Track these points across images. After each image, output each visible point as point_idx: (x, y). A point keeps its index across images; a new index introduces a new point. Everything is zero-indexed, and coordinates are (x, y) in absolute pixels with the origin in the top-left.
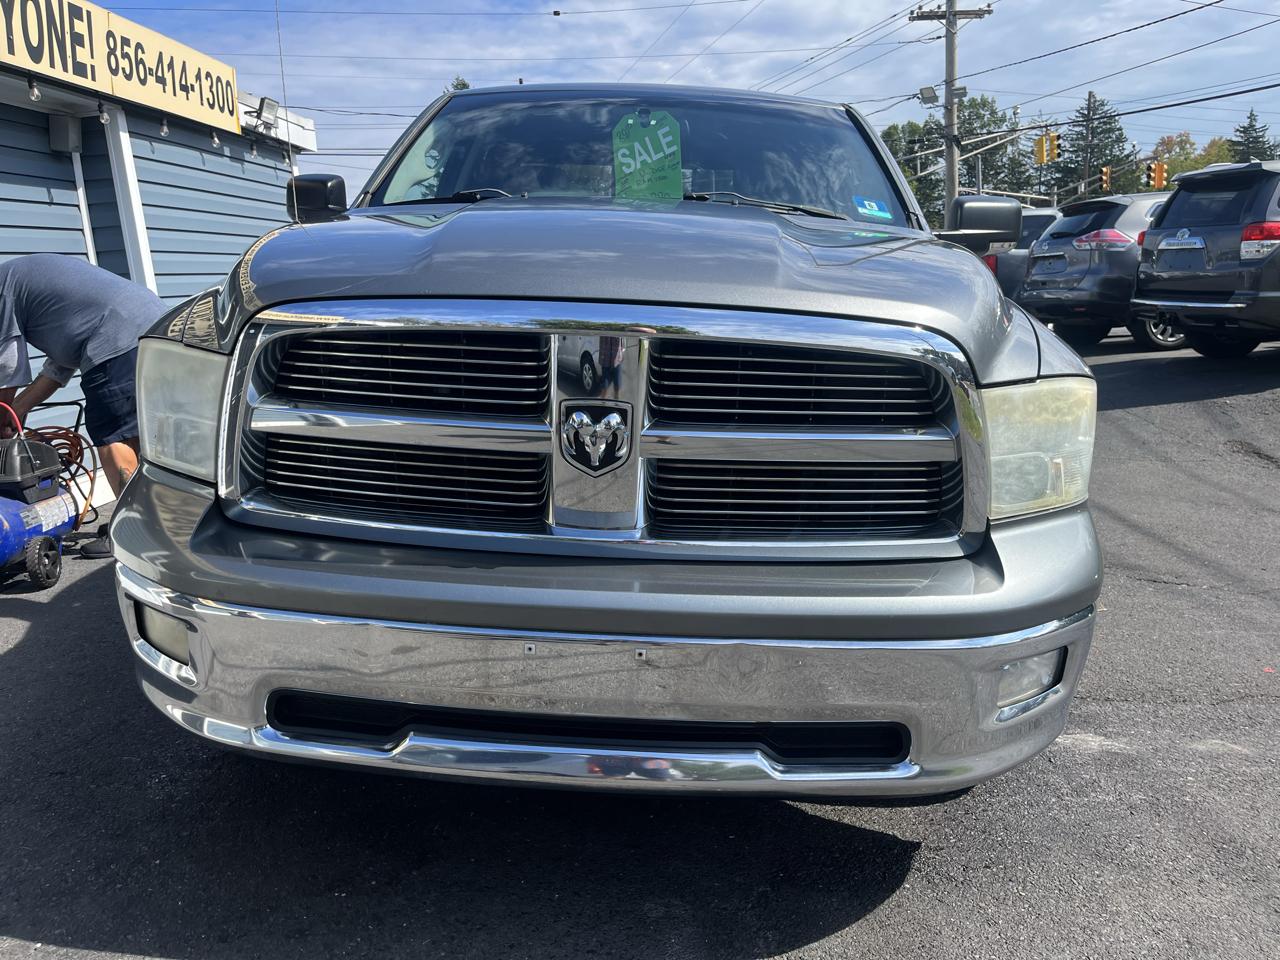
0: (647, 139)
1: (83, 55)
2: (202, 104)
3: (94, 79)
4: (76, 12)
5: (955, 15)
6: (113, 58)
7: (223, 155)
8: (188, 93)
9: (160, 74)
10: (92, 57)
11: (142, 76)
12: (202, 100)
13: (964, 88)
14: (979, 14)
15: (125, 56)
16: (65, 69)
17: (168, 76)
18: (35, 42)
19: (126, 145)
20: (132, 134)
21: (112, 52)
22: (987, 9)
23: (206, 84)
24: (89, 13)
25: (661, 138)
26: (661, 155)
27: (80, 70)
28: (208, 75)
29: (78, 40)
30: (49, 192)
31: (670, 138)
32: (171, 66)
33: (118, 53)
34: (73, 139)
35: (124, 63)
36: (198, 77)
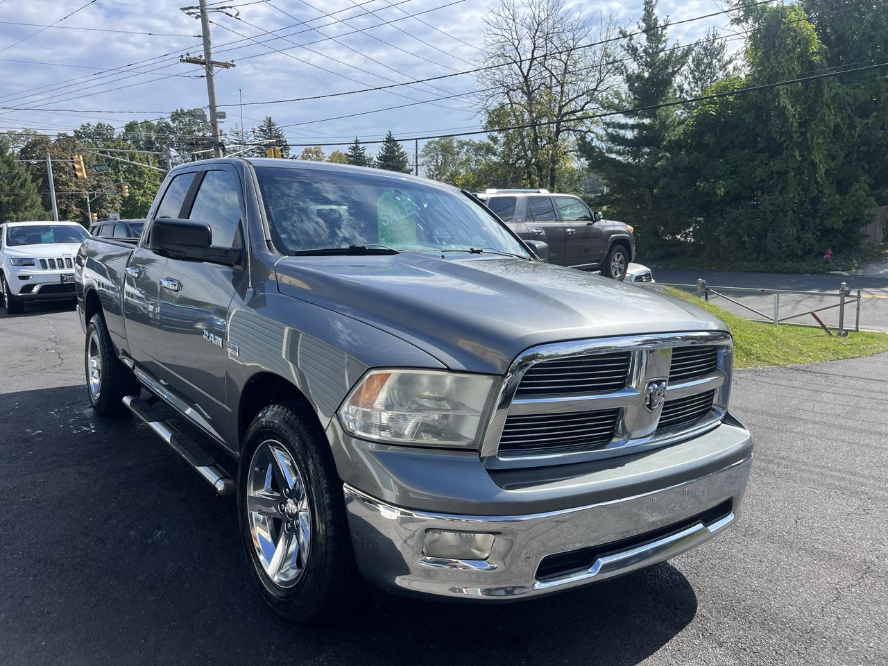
5: (212, 64)
13: (224, 113)
14: (227, 66)
22: (231, 63)
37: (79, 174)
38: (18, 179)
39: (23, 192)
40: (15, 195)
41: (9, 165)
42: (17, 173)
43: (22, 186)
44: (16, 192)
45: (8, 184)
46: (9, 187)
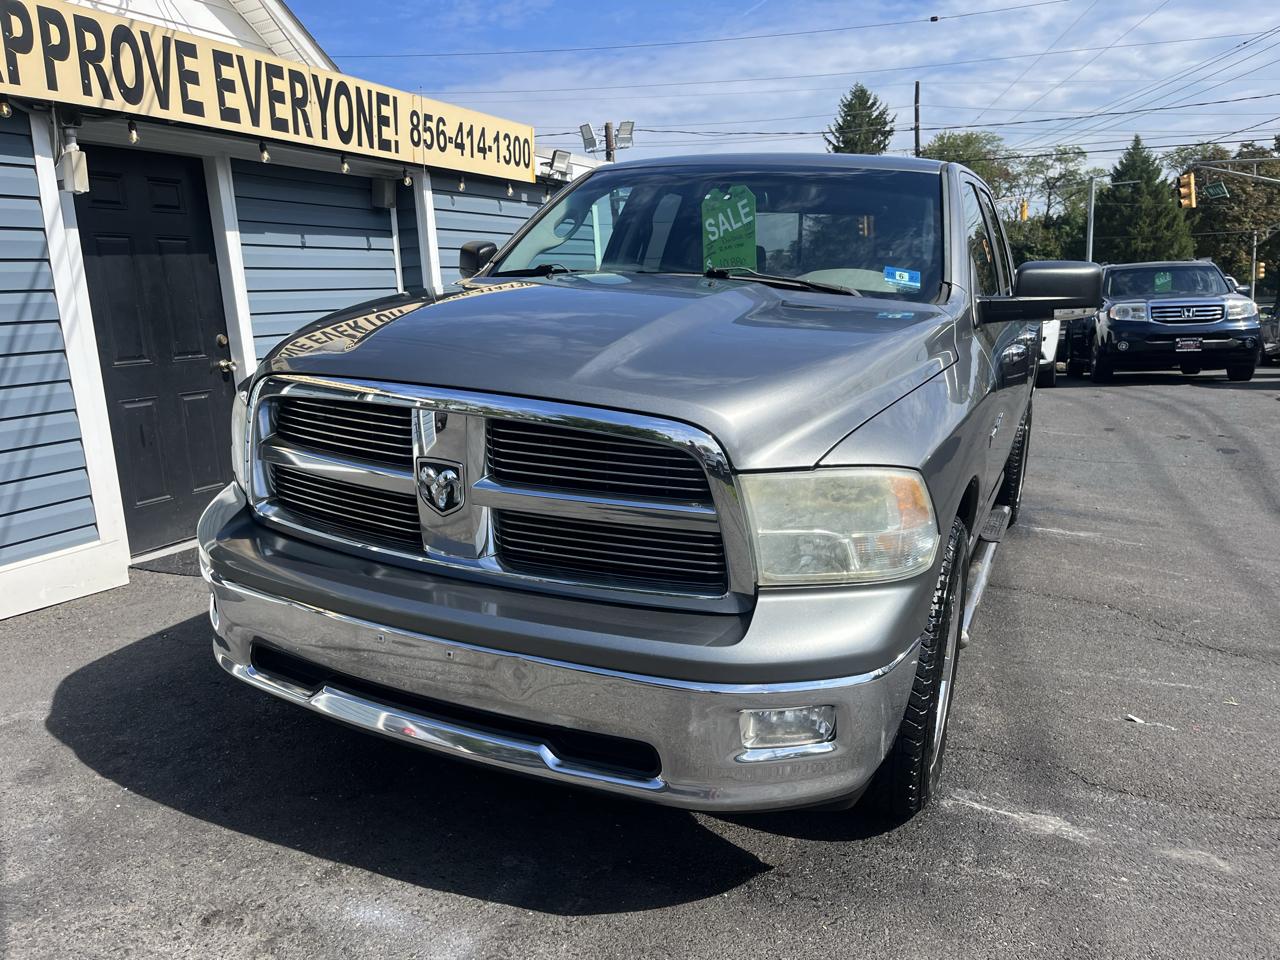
0: (729, 210)
1: (388, 133)
2: (498, 161)
3: (397, 151)
4: (383, 99)
6: (415, 133)
7: (520, 201)
8: (485, 153)
9: (459, 141)
10: (397, 134)
11: (442, 145)
12: (498, 157)
15: (429, 129)
16: (372, 146)
17: (467, 142)
18: (345, 128)
19: (428, 199)
20: (435, 191)
21: (415, 127)
23: (503, 144)
24: (395, 99)
25: (740, 208)
26: (740, 224)
27: (385, 145)
28: (507, 136)
29: (384, 121)
30: (368, 240)
31: (747, 209)
32: (470, 133)
33: (421, 128)
34: (388, 197)
35: (427, 136)
36: (496, 139)
37: (1184, 202)
38: (1166, 215)
39: (1168, 234)
40: (1156, 239)
41: (1156, 197)
42: (1165, 208)
43: (1169, 227)
44: (1159, 234)
45: (1150, 225)
46: (1151, 229)
